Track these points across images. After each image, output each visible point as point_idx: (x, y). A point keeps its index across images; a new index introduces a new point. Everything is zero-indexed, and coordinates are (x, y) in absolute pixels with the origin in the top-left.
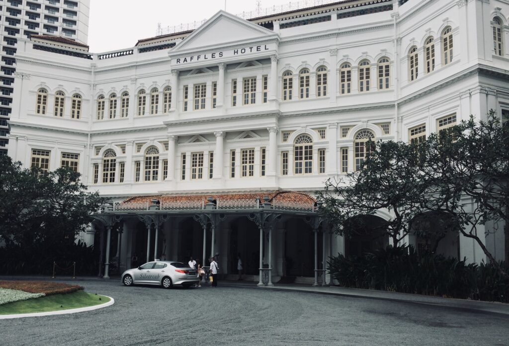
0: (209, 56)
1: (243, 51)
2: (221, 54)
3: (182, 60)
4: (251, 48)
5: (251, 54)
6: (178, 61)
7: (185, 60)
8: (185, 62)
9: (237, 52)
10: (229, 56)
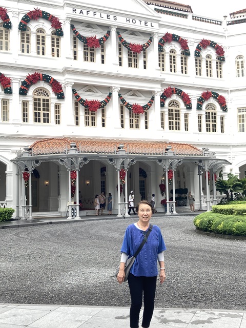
0: (104, 16)
1: (134, 21)
2: (115, 18)
3: (78, 11)
4: (140, 21)
5: (139, 26)
6: (74, 10)
7: (81, 12)
8: (81, 14)
9: (129, 20)
10: (122, 22)
